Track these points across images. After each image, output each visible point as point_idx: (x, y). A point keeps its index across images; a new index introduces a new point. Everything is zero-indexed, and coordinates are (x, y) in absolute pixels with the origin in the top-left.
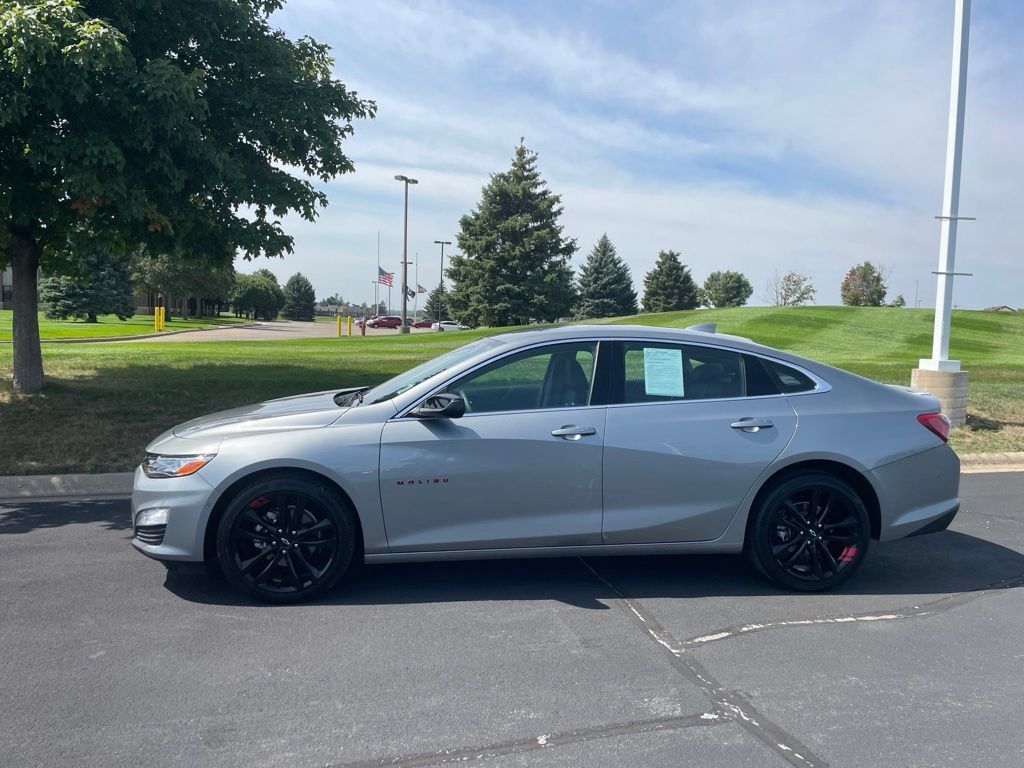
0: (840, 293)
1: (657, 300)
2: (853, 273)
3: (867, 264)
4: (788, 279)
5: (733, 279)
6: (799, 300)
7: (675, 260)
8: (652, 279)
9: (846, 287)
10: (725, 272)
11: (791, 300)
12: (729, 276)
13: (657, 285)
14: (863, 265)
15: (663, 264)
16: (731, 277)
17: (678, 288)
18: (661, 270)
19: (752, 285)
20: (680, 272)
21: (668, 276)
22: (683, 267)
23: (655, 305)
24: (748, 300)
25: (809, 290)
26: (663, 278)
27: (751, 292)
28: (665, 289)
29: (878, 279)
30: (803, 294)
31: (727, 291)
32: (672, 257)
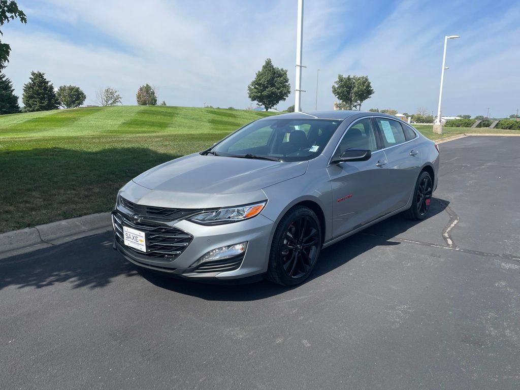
0: (136, 100)
1: (34, 101)
2: (141, 89)
3: (147, 85)
4: (107, 91)
5: (74, 90)
6: (114, 102)
7: (42, 77)
8: (28, 88)
9: (139, 97)
10: (69, 86)
11: (110, 102)
12: (71, 89)
13: (33, 92)
14: (145, 85)
15: (35, 79)
16: (73, 89)
17: (47, 94)
18: (34, 83)
19: (85, 94)
20: (46, 84)
21: (40, 87)
22: (48, 82)
23: (33, 104)
24: (84, 102)
25: (118, 97)
26: (36, 88)
27: (85, 98)
28: (39, 94)
29: (153, 93)
30: (116, 99)
31: (71, 96)
32: (40, 75)
